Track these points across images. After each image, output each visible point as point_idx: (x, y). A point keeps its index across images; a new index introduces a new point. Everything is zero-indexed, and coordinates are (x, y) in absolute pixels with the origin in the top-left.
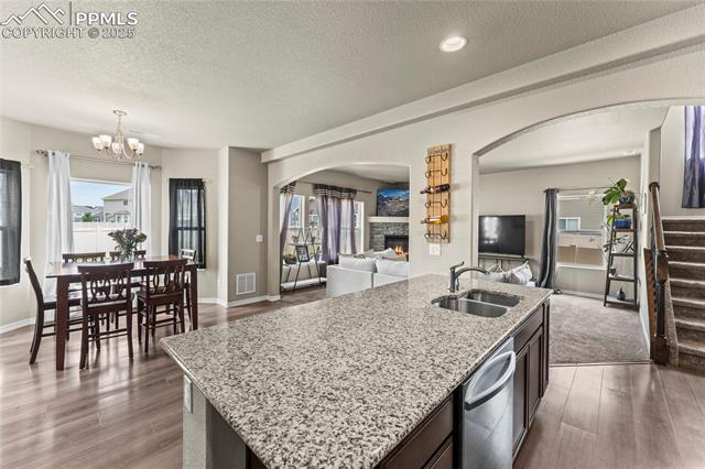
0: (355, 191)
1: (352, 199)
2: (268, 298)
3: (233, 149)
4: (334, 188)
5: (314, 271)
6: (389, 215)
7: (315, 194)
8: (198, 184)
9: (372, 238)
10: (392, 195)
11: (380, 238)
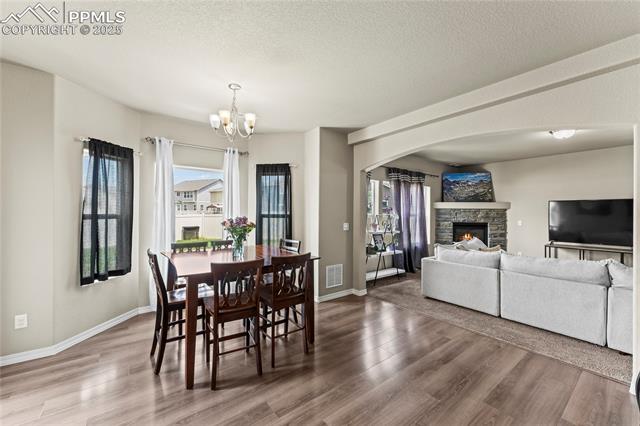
0: (423, 175)
1: (421, 184)
2: (354, 291)
3: (323, 130)
4: (405, 172)
5: (388, 262)
6: (457, 201)
7: (388, 178)
8: (284, 169)
9: (438, 225)
10: (459, 178)
11: (448, 226)
